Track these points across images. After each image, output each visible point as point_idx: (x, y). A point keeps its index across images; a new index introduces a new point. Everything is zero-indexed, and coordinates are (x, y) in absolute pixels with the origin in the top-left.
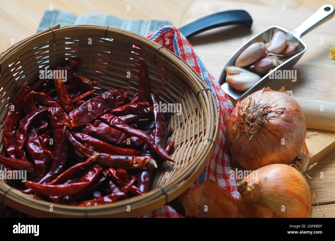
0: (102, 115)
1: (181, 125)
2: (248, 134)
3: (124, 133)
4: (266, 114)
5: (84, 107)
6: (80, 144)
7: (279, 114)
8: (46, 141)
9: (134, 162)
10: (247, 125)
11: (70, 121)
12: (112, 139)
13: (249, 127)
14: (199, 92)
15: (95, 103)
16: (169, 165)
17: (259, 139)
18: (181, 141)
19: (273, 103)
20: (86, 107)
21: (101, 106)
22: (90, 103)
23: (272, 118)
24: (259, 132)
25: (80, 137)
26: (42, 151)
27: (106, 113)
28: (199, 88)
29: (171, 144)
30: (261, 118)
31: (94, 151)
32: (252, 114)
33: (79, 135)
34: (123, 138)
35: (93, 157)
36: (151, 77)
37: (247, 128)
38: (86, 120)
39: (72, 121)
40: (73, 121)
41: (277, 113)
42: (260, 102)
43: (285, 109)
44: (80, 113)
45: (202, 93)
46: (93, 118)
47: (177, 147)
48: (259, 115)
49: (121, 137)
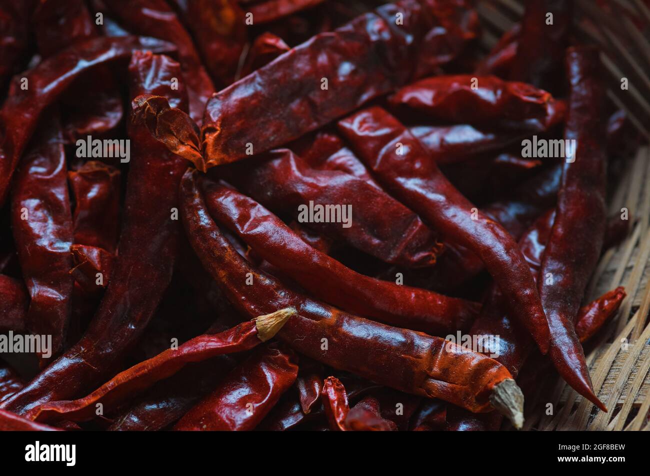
0: (350, 115)
3: (422, 220)
5: (279, 75)
6: (224, 248)
8: (94, 198)
9: (436, 369)
11: (204, 138)
12: (367, 237)
15: (331, 59)
20: (285, 75)
21: (353, 73)
22: (307, 57)
25: (234, 213)
26: (66, 246)
27: (366, 106)
29: (606, 303)
31: (277, 289)
33: (229, 203)
34: (414, 244)
35: (266, 321)
38: (274, 133)
39: (210, 138)
40: (217, 139)
44: (254, 101)
46: (309, 123)
49: (407, 236)
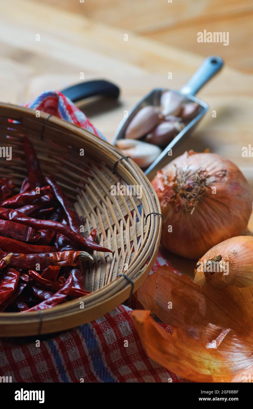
1: (95, 210)
2: (186, 208)
3: (31, 227)
4: (204, 180)
7: (221, 177)
9: (59, 259)
10: (182, 197)
12: (18, 236)
13: (186, 198)
14: (117, 163)
16: (99, 259)
17: (203, 212)
18: (104, 228)
19: (208, 166)
23: (214, 184)
24: (200, 203)
28: (115, 157)
29: (93, 233)
30: (199, 186)
32: (185, 183)
34: (32, 234)
36: (40, 157)
37: (183, 201)
41: (217, 176)
42: (190, 168)
43: (226, 171)
45: (122, 163)
47: (100, 236)
48: (196, 182)
49: (29, 233)
